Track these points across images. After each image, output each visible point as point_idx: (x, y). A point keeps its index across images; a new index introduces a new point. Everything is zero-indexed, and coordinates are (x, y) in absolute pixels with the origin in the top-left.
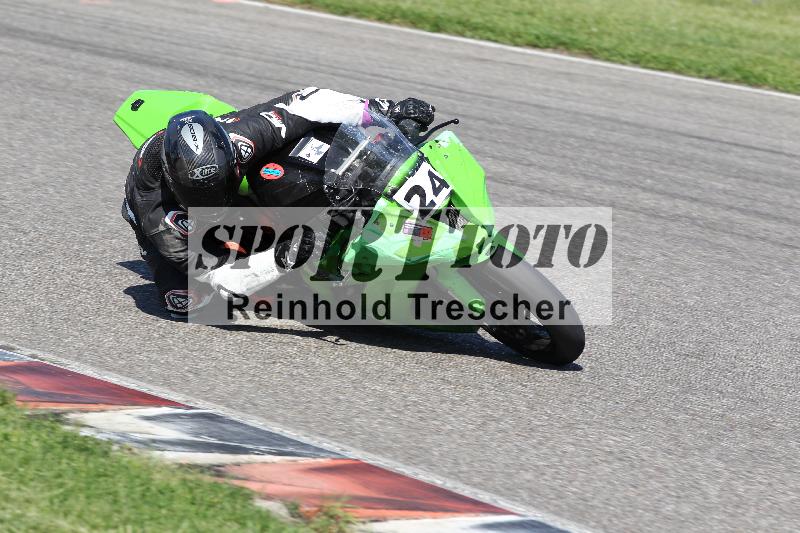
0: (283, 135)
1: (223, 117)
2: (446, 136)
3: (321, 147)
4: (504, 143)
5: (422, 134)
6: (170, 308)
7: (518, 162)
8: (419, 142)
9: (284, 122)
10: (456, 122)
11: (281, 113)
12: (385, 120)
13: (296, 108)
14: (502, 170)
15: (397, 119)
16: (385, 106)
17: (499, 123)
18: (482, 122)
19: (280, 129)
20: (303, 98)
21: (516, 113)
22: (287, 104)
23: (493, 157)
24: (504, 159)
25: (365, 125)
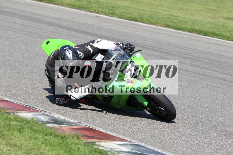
0: (92, 52)
1: (74, 47)
2: (138, 54)
3: (102, 56)
4: (225, 69)
5: (131, 54)
6: (57, 102)
7: (228, 75)
8: (130, 56)
9: (92, 49)
10: (141, 51)
11: (91, 46)
12: (121, 49)
13: (96, 45)
14: (224, 77)
15: (124, 49)
16: (121, 45)
17: (223, 63)
18: (218, 62)
19: (91, 50)
20: (97, 42)
21: (228, 60)
22: (93, 43)
23: (221, 73)
24: (224, 73)
25: (115, 50)
